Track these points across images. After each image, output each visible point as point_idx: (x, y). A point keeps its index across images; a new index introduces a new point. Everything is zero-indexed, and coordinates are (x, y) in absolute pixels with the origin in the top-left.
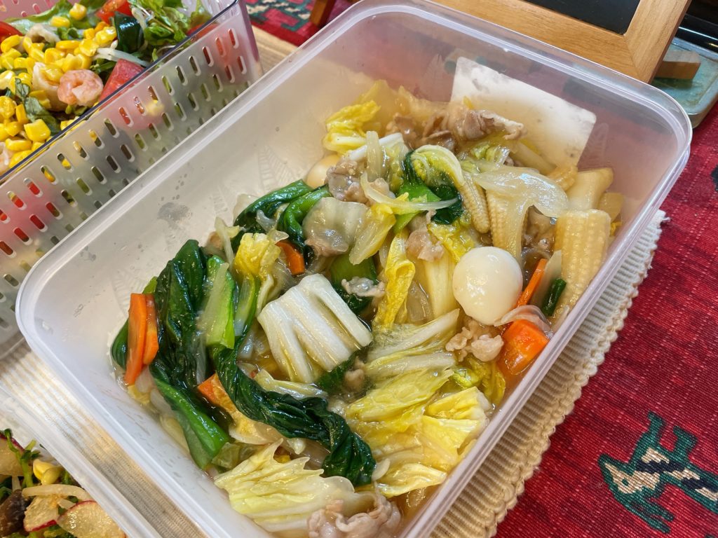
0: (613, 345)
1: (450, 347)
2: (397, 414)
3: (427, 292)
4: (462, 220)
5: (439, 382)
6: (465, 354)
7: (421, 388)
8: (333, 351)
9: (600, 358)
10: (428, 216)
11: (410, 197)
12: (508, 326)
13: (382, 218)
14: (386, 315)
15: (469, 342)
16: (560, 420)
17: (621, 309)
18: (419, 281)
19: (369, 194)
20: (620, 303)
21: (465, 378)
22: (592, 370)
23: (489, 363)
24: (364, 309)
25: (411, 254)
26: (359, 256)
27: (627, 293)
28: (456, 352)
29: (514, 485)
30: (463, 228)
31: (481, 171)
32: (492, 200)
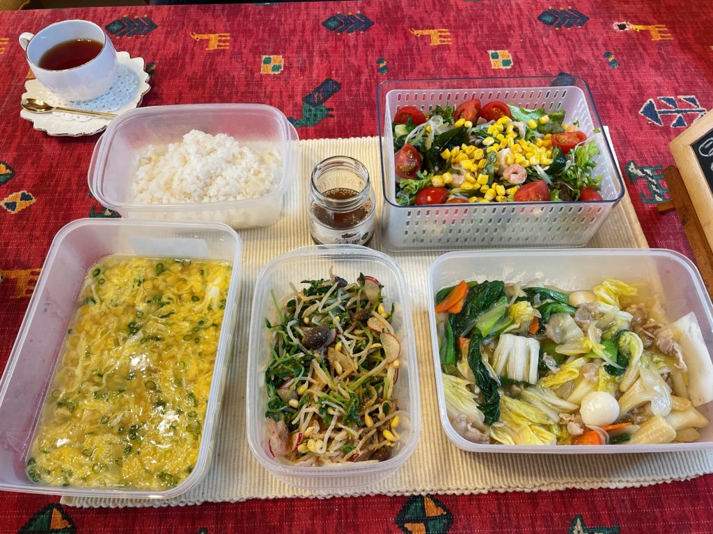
0: (633, 488)
1: (561, 415)
2: (519, 416)
3: (573, 389)
4: (617, 378)
5: (545, 422)
6: (564, 423)
7: (536, 417)
8: (517, 373)
9: (621, 486)
10: (604, 363)
11: (604, 350)
12: (590, 430)
13: (585, 346)
14: (549, 381)
15: (570, 421)
16: (577, 487)
17: (653, 480)
18: (575, 383)
19: (590, 332)
20: (656, 477)
21: (555, 430)
22: (613, 486)
23: (570, 435)
24: (543, 370)
25: (582, 370)
26: (560, 350)
27: (664, 477)
28: (562, 419)
29: (535, 486)
30: (614, 381)
31: (648, 367)
32: (638, 382)
